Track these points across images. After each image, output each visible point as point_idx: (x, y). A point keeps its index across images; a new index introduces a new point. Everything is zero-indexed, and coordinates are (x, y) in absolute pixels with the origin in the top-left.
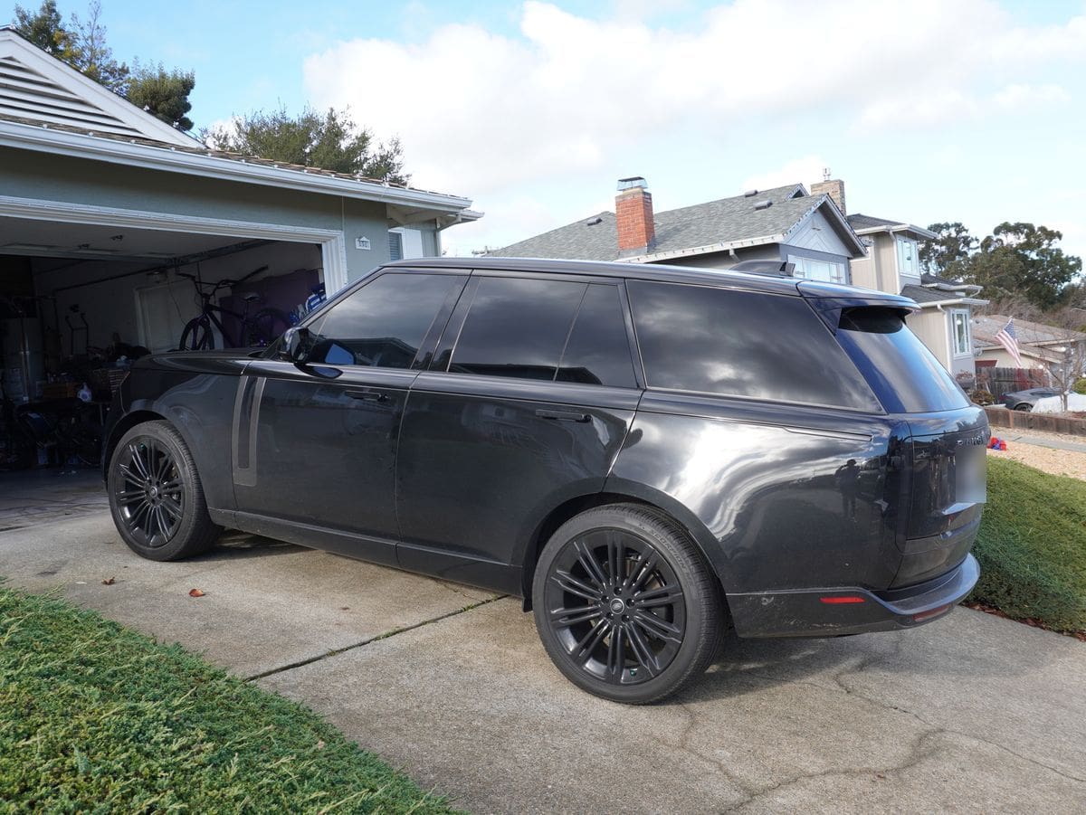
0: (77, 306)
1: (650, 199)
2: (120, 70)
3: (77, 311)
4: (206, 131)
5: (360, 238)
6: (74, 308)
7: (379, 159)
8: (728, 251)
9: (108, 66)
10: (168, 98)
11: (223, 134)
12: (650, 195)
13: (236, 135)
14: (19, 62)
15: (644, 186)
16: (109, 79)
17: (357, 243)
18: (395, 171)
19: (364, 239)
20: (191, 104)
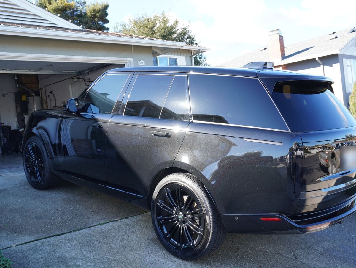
0: (52, 91)
1: (283, 38)
2: (83, 3)
3: (52, 93)
4: (118, 23)
5: (140, 61)
6: (51, 92)
7: (183, 29)
8: (315, 59)
9: (79, 2)
10: (99, 12)
11: (124, 24)
12: (282, 36)
13: (129, 24)
14: (10, 2)
15: (280, 33)
16: (79, 7)
17: (139, 63)
18: (189, 33)
19: (142, 61)
20: (108, 13)
